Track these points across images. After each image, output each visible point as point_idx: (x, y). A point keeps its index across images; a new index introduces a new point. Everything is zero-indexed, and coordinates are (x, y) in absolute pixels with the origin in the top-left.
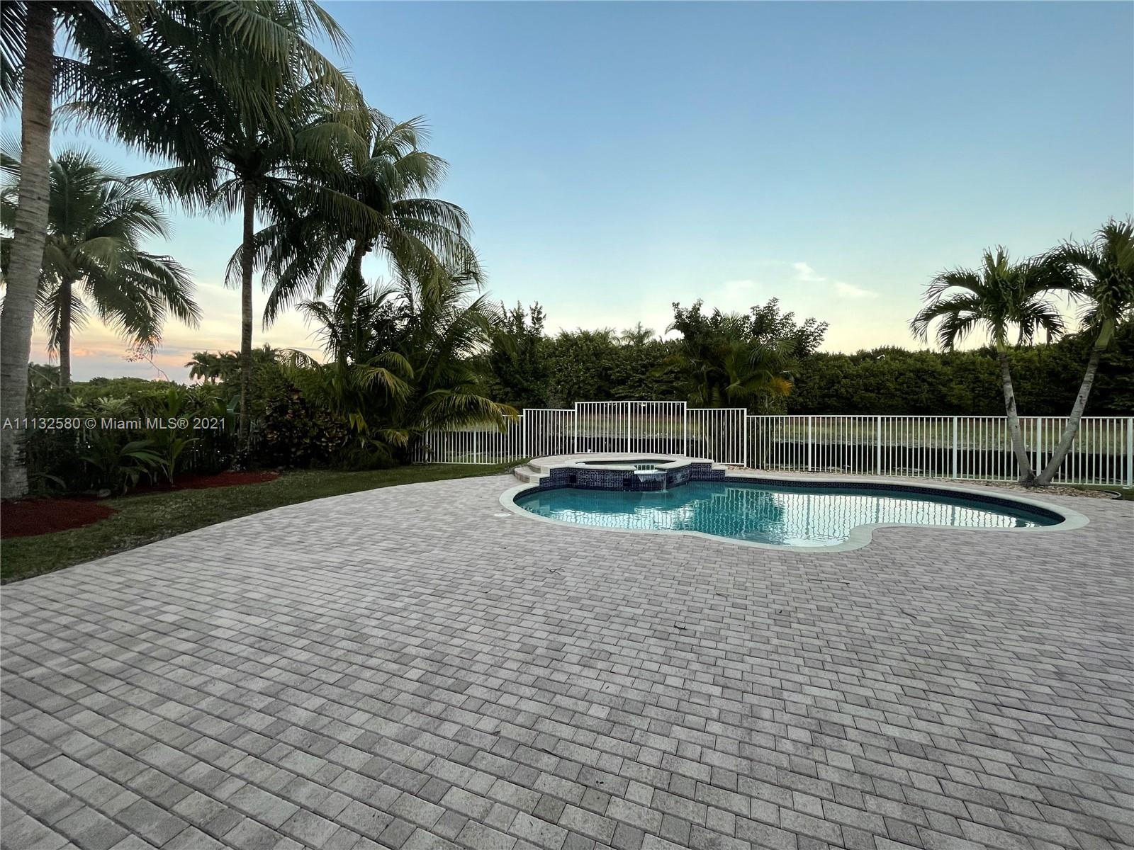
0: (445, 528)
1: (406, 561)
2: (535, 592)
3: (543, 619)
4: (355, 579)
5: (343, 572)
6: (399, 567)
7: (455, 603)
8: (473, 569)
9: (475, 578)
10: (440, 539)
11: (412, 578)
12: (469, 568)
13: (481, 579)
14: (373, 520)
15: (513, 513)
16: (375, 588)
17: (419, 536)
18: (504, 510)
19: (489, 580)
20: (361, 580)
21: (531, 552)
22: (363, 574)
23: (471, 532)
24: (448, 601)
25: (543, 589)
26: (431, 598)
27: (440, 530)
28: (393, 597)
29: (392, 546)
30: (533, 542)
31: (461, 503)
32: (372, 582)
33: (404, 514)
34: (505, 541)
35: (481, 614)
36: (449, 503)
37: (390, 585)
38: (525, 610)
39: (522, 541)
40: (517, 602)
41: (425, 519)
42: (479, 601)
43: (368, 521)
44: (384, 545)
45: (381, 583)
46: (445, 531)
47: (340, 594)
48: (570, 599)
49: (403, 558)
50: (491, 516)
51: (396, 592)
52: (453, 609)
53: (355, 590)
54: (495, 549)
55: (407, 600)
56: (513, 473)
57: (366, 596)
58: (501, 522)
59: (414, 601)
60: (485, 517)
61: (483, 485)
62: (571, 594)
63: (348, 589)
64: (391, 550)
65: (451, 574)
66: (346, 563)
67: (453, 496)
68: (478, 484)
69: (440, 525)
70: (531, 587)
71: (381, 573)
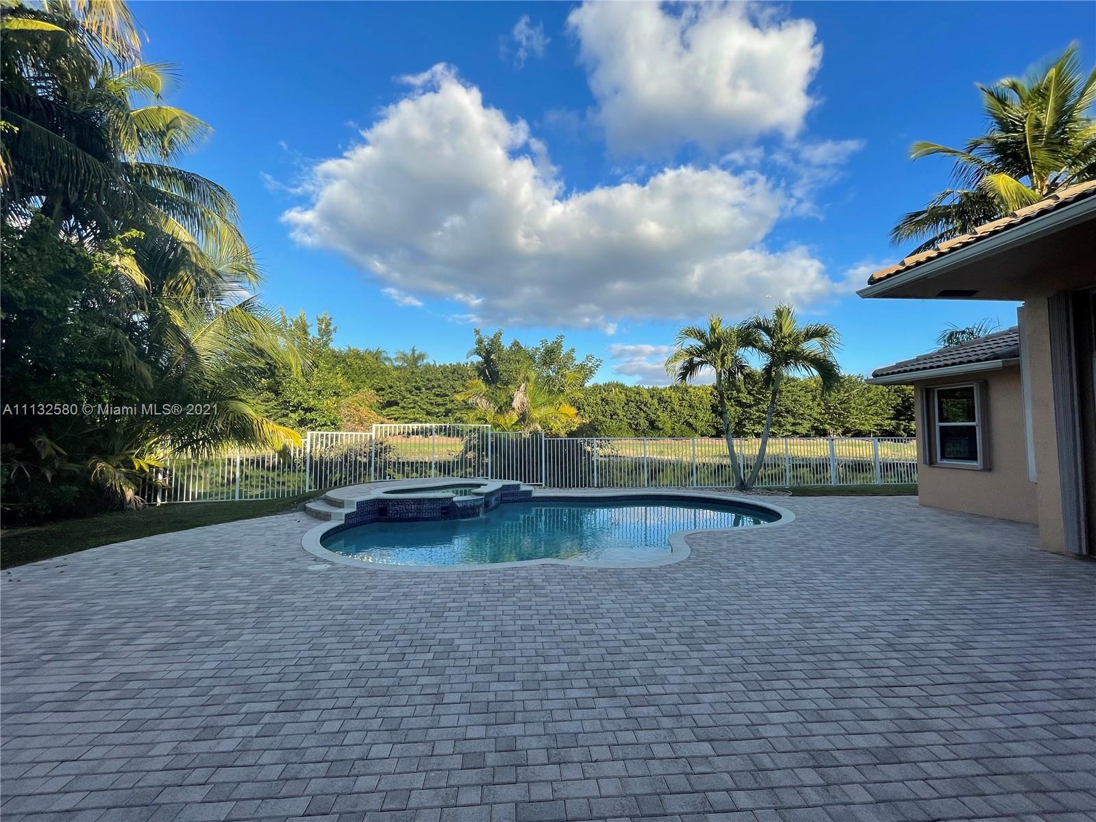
0: (243, 596)
1: (203, 662)
2: (430, 670)
3: (464, 708)
4: (117, 715)
5: (82, 707)
6: (196, 674)
7: (325, 715)
8: (323, 653)
9: (333, 668)
10: (243, 615)
11: (227, 690)
12: (315, 653)
13: (342, 666)
14: (104, 602)
15: (332, 563)
16: (167, 724)
17: (206, 617)
18: (316, 560)
19: (357, 666)
20: (130, 715)
21: (390, 613)
22: (129, 703)
23: (288, 598)
24: (314, 715)
25: (436, 663)
26: (281, 717)
27: (237, 601)
28: (210, 732)
29: (163, 640)
30: (384, 598)
31: (249, 557)
32: (154, 713)
33: (161, 584)
34: (345, 603)
35: (376, 724)
36: (230, 559)
37: (192, 711)
38: (433, 700)
39: (368, 599)
40: (414, 690)
41: (203, 588)
42: (360, 702)
43: (94, 605)
44: (147, 641)
45: (173, 713)
46: (247, 602)
47: (98, 752)
48: (478, 670)
49: (195, 659)
50: (306, 571)
51: (211, 722)
52: (328, 727)
53: (125, 737)
54: (338, 617)
55: (240, 731)
56: (305, 509)
57: (153, 744)
58: (325, 577)
59: (255, 730)
60: (294, 572)
61: (269, 528)
62: (475, 662)
63: (110, 739)
64: (163, 647)
65: (292, 669)
66: (82, 689)
67: (233, 549)
68: (260, 528)
69: (232, 593)
70: (420, 664)
71: (164, 693)
